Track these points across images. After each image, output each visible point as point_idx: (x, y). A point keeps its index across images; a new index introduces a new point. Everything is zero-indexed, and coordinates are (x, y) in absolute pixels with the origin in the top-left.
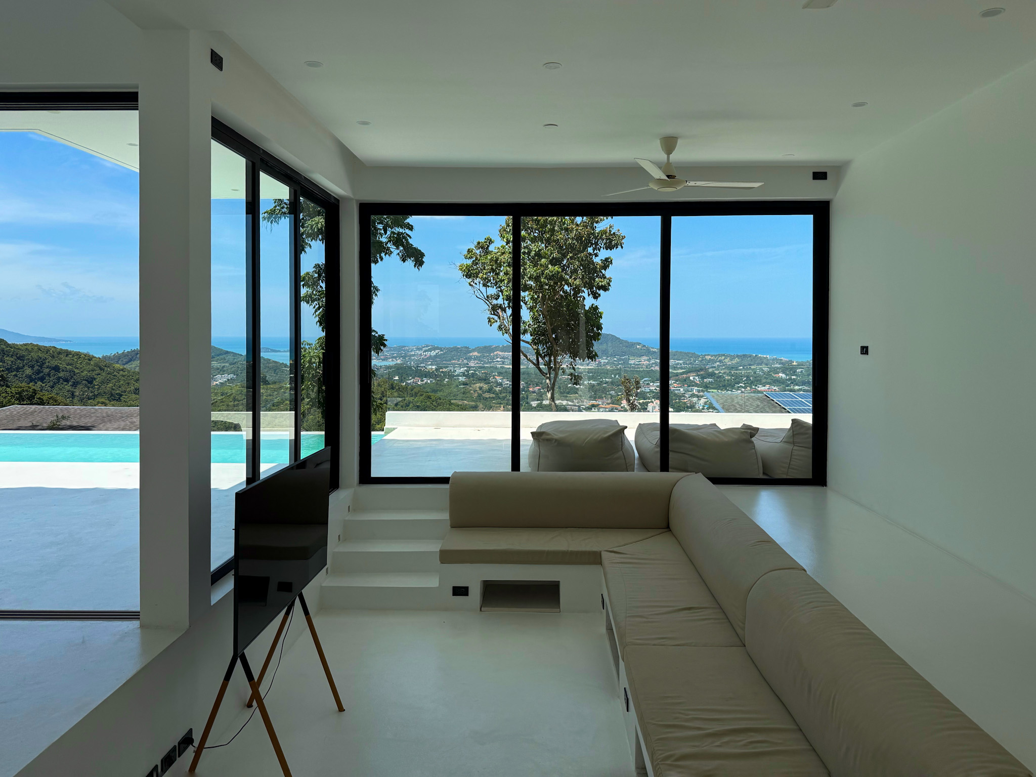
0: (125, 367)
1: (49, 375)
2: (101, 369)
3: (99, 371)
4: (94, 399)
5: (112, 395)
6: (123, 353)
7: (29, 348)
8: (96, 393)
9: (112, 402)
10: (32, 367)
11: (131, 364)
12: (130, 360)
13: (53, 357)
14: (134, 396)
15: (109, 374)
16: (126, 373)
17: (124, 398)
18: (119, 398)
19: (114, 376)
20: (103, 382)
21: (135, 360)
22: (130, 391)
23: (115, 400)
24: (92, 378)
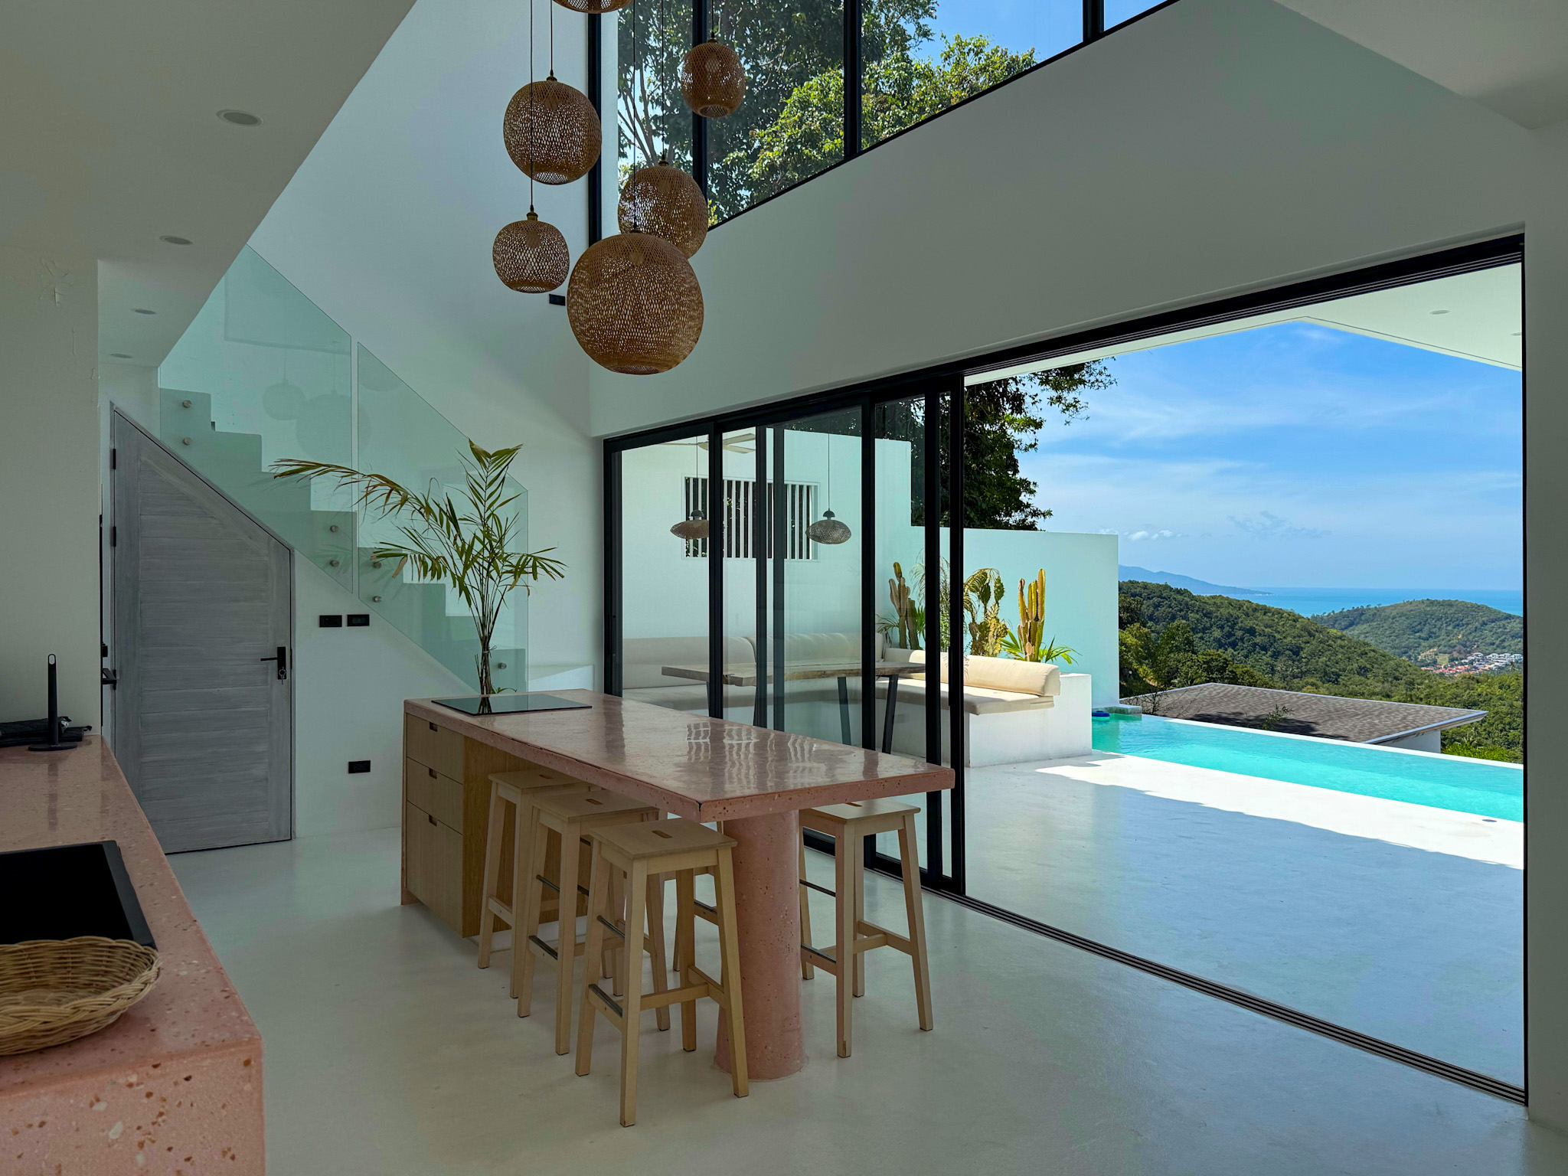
0: (1344, 632)
1: (1242, 639)
2: (1310, 635)
3: (1307, 638)
4: (1301, 678)
5: (1326, 674)
6: (1341, 612)
7: (1218, 601)
8: (1304, 670)
9: (1327, 685)
10: (1222, 627)
11: (1353, 630)
12: (1351, 624)
13: (1247, 615)
14: (1357, 678)
15: (1321, 642)
16: (1346, 642)
17: (1343, 680)
18: (1336, 679)
19: (1329, 646)
20: (1313, 654)
21: (1358, 623)
22: (1352, 669)
23: (1330, 681)
24: (1297, 647)
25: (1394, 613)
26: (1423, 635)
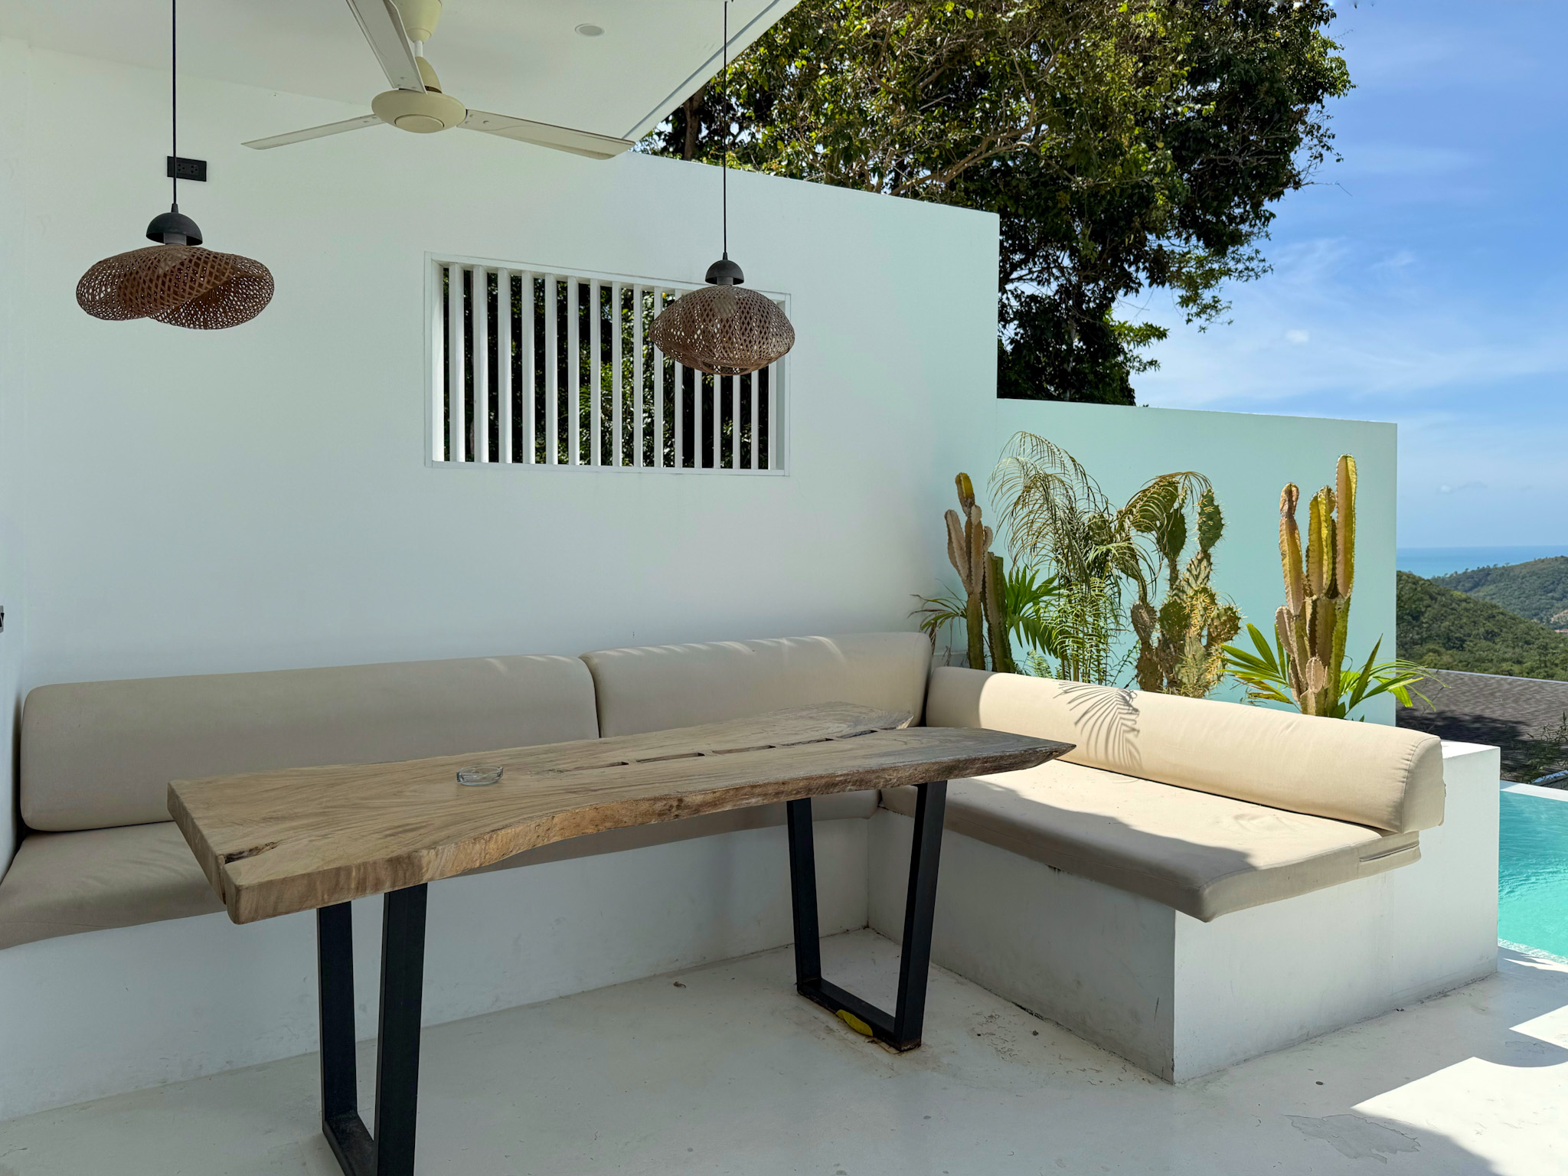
0: (1468, 594)
2: (1432, 598)
3: (1427, 602)
4: (1421, 644)
5: (1449, 639)
6: (1465, 573)
8: (1425, 635)
9: (1451, 652)
11: (1479, 591)
12: (1476, 585)
14: (1484, 643)
15: (1444, 606)
16: (1472, 605)
17: (1468, 645)
18: (1462, 646)
19: (1452, 609)
20: (1435, 619)
21: (1483, 585)
22: (1478, 634)
23: (1454, 647)
24: (1418, 612)
25: (1524, 571)
26: (1556, 595)
